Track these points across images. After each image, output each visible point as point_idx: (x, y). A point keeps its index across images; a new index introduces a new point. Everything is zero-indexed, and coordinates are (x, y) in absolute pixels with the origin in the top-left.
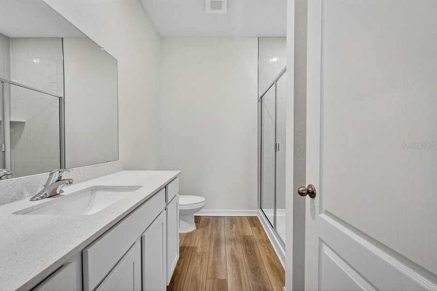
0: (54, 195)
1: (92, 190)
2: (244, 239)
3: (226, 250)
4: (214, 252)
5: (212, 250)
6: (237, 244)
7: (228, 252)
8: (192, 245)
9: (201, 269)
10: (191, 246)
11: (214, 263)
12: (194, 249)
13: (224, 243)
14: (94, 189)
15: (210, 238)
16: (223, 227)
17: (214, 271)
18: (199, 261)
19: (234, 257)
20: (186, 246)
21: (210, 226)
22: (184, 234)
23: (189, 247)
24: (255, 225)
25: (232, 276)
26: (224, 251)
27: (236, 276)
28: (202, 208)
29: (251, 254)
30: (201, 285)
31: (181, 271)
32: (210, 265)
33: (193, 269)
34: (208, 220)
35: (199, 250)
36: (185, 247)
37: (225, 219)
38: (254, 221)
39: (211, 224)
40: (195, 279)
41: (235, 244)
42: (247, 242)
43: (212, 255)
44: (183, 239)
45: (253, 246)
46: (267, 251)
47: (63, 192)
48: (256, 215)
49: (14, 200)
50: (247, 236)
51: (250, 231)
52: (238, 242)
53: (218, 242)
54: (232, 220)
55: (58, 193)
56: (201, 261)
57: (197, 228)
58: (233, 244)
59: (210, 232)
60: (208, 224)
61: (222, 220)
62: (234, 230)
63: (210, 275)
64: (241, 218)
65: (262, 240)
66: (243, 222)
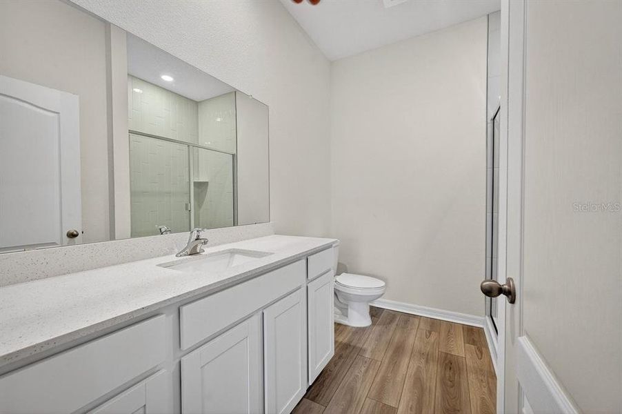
0: (194, 253)
1: (231, 253)
2: (446, 358)
3: (408, 367)
4: (389, 363)
5: (387, 361)
6: (431, 363)
7: (412, 371)
8: (360, 345)
9: (362, 382)
10: (358, 345)
11: (384, 380)
12: (361, 351)
13: (409, 355)
14: (233, 252)
15: (389, 343)
16: (414, 332)
17: (381, 391)
18: (363, 369)
19: (418, 382)
20: (352, 344)
21: (394, 325)
22: (353, 327)
23: (354, 347)
24: (474, 342)
25: (407, 406)
26: (405, 366)
27: (414, 410)
28: (380, 296)
29: (452, 387)
30: (356, 402)
31: (337, 374)
32: (378, 379)
33: (353, 376)
34: (393, 315)
35: (368, 355)
36: (350, 345)
37: (421, 321)
38: (474, 336)
39: (396, 323)
40: (351, 390)
41: (427, 362)
42: (450, 365)
43: (384, 368)
44: (350, 334)
45: (460, 373)
46: (485, 390)
47: (204, 251)
48: (481, 326)
49: (165, 254)
50: (452, 355)
51: (460, 349)
52: (433, 361)
53: (399, 350)
54: (434, 324)
55: (198, 251)
56: (367, 371)
57: (374, 324)
58: (423, 361)
59: (391, 333)
60: (391, 321)
61: (417, 321)
62: (433, 340)
63: (373, 393)
64: (451, 325)
65: (481, 370)
66: (452, 331)
